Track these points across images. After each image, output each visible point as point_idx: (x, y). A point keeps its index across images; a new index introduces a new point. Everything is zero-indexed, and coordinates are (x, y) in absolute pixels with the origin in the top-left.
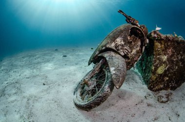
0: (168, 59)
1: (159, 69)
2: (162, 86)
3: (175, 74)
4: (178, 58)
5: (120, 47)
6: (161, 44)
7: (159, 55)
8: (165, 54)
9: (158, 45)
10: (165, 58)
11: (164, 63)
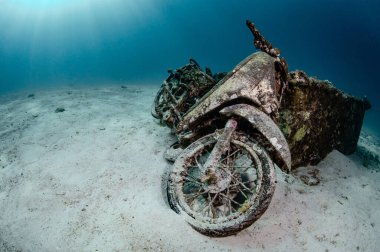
0: (311, 117)
1: (298, 132)
2: (299, 160)
3: (317, 139)
4: (323, 115)
5: (267, 98)
6: (305, 93)
7: (300, 110)
8: (308, 109)
9: (301, 95)
10: (307, 115)
11: (306, 122)
